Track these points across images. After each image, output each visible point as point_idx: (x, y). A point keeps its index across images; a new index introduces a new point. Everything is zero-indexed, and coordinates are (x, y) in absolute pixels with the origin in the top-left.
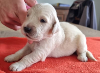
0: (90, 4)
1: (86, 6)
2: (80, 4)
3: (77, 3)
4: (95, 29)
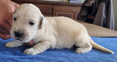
1: (102, 3)
4: (112, 29)
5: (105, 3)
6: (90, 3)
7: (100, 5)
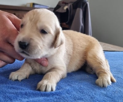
0: (84, 6)
2: (69, 5)
3: (64, 4)
5: (82, 9)
6: (63, 9)
7: (75, 11)
